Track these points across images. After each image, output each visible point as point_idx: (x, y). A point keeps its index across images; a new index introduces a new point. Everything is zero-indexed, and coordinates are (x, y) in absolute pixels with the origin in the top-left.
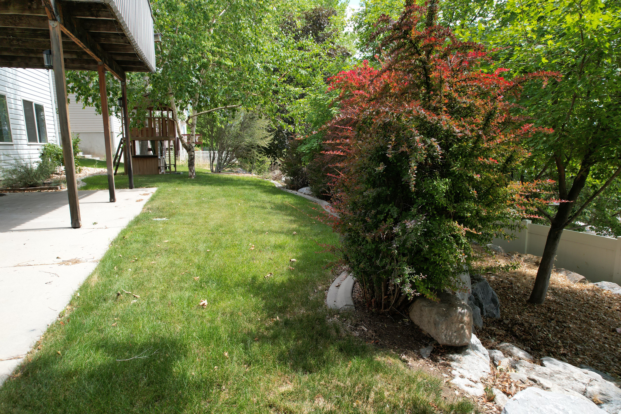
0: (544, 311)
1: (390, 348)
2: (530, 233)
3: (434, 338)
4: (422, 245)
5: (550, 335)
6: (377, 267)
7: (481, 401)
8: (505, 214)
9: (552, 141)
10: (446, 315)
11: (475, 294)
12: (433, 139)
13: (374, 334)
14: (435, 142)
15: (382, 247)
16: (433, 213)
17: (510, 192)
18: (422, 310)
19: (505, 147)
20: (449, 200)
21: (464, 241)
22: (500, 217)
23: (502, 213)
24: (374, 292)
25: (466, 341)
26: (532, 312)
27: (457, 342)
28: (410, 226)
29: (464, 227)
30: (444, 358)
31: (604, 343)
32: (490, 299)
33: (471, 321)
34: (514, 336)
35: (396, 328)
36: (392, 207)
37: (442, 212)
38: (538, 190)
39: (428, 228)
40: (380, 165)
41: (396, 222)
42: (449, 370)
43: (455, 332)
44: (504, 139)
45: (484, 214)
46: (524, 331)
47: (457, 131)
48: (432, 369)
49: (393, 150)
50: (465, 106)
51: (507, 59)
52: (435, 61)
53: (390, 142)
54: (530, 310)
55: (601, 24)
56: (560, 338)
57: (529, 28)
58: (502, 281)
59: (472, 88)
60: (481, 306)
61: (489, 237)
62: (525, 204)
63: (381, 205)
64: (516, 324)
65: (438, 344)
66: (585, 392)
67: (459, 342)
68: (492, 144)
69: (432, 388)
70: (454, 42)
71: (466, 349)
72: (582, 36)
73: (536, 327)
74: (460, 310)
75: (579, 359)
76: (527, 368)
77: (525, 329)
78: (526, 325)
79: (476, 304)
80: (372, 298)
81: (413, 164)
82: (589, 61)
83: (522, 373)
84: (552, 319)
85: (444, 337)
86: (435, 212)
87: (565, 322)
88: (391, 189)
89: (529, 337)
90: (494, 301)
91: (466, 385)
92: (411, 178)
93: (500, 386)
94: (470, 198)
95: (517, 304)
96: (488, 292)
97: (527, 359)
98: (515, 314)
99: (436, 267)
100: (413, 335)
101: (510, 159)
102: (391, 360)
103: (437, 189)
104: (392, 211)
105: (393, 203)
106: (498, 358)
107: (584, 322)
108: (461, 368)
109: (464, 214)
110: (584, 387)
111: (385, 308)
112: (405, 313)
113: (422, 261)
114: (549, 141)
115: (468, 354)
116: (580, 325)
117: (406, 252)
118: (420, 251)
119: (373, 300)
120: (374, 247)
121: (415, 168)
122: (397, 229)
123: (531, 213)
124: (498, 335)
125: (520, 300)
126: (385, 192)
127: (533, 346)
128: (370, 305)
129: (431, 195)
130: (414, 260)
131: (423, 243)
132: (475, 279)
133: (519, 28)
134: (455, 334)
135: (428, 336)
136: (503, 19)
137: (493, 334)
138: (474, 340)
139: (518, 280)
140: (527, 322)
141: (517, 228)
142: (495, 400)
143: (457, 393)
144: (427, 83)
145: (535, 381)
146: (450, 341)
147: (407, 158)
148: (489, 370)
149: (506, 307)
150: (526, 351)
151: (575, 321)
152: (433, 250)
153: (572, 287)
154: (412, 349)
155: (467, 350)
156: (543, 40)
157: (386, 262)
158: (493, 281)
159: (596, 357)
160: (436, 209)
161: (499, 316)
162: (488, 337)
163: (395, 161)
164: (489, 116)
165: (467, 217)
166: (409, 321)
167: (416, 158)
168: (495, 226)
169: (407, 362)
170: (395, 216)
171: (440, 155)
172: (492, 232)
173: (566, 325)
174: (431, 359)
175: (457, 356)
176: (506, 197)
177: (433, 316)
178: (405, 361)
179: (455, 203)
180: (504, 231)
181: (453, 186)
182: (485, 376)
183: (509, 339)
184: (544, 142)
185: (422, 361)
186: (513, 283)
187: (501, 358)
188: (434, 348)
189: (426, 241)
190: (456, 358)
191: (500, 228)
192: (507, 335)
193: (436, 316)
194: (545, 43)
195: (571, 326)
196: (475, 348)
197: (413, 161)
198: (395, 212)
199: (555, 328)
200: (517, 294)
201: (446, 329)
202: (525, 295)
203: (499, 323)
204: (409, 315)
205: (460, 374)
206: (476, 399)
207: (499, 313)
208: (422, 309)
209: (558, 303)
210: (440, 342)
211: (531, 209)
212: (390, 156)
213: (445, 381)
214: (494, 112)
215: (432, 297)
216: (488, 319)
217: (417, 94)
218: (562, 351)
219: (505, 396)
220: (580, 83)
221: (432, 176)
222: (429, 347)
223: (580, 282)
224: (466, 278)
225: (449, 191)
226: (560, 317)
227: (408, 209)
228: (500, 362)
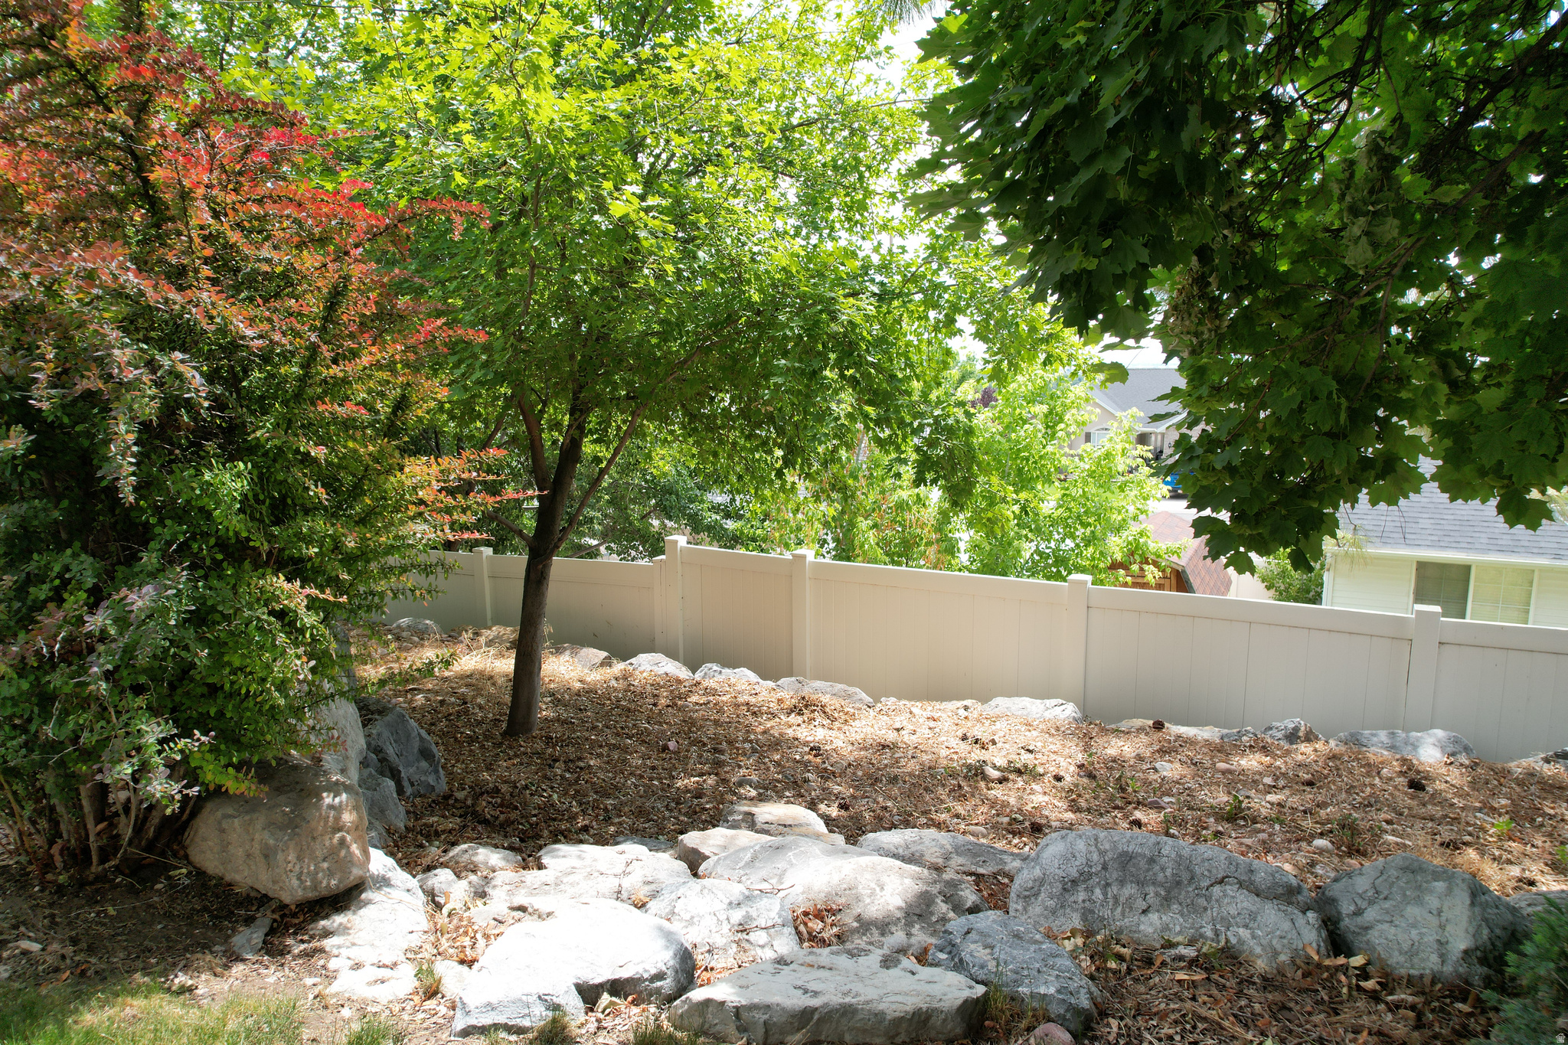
0: (539, 746)
1: (131, 971)
2: (492, 577)
3: (271, 894)
4: (188, 650)
5: (555, 796)
6: (54, 746)
7: (409, 1006)
8: (403, 538)
9: (500, 362)
10: (294, 825)
11: (378, 750)
12: (178, 355)
13: (69, 950)
14: (182, 361)
15: (56, 680)
16: (213, 559)
17: (408, 483)
18: (223, 831)
19: (385, 375)
20: (252, 518)
21: (309, 619)
22: (392, 546)
23: (397, 537)
24: (57, 823)
25: (356, 872)
26: (516, 756)
27: (333, 882)
28: (140, 603)
29: (302, 587)
30: (306, 937)
31: (651, 779)
32: (416, 751)
33: (361, 818)
34: (479, 822)
35: (150, 906)
36: (75, 555)
37: (237, 552)
38: (475, 474)
39: (201, 601)
40: (12, 433)
41: (96, 598)
42: (321, 962)
43: (324, 860)
44: (379, 356)
45: (351, 543)
46: (502, 805)
47: (249, 333)
48: (271, 980)
49: (55, 387)
50: (266, 268)
51: (380, 164)
52: (163, 136)
53: (37, 364)
54: (511, 753)
55: (556, 117)
56: (574, 797)
57: (419, 98)
58: (442, 702)
59: (281, 222)
60: (395, 775)
61: (377, 600)
62: (448, 511)
63: (35, 556)
64: (482, 794)
65: (283, 907)
66: (619, 892)
67: (340, 881)
68: (350, 368)
69: (273, 1032)
70: (218, 94)
71: (361, 892)
72: (527, 136)
73: (526, 787)
74: (328, 799)
75: (612, 829)
76: (508, 887)
77: (503, 799)
78: (504, 788)
79: (382, 774)
80: (51, 843)
81: (123, 428)
82: (549, 191)
83: (499, 902)
84: (556, 760)
85: (295, 882)
86: (220, 557)
87: (580, 759)
88: (65, 503)
89: (513, 815)
90: (426, 754)
91: (369, 984)
92: (121, 466)
93: (451, 951)
94: (310, 510)
95: (482, 747)
96: (408, 737)
97: (508, 866)
98: (479, 770)
99: (245, 704)
100: (205, 909)
101: (401, 405)
102: (136, 1005)
103: (215, 493)
104: (75, 568)
105: (77, 545)
106: (443, 886)
107: (615, 747)
108: (354, 944)
109: (300, 550)
110: (616, 882)
111: (103, 860)
112: (175, 855)
113: (203, 695)
114: (493, 362)
115: (368, 902)
116: (608, 756)
117: (143, 679)
118: (186, 669)
119: (55, 850)
120: (25, 685)
121: (131, 438)
122: (97, 621)
123: (464, 527)
124: (444, 832)
125: (487, 737)
126: (42, 515)
127: (524, 832)
128: (48, 865)
129: (201, 509)
130: (177, 699)
131: (192, 646)
132: (369, 711)
133: (396, 92)
134: (325, 865)
135: (253, 894)
136: (366, 63)
137: (432, 834)
138: (380, 862)
139: (479, 690)
140: (506, 782)
141: (439, 568)
142: (442, 988)
143: (346, 1012)
144: (147, 195)
145: (522, 909)
146: (315, 886)
147: (106, 409)
148: (425, 925)
149: (458, 761)
150: (511, 848)
151: (599, 751)
152: (226, 659)
153: (588, 679)
154: (206, 947)
155: (363, 896)
156: (453, 130)
157: (77, 723)
158: (423, 707)
159: (641, 813)
160: (222, 545)
161: (442, 787)
162: (421, 846)
163: (66, 420)
164: (335, 298)
165: (310, 559)
166: (190, 873)
167: (131, 410)
168: (386, 572)
169: (190, 990)
170: (90, 582)
171: (206, 399)
172: (381, 586)
173: (582, 764)
174: (267, 953)
175: (338, 919)
176: (402, 497)
177: (257, 836)
178: (184, 990)
179: (275, 524)
180: (410, 580)
181: (261, 479)
182: (415, 941)
183: (470, 834)
184: (485, 365)
185: (238, 969)
186: (469, 699)
187: (449, 883)
188: (275, 920)
189: (201, 639)
190: (335, 925)
191: (400, 574)
192: (464, 826)
193: (266, 835)
194: (458, 139)
195: (592, 763)
196: (383, 882)
197: (121, 418)
198: (86, 569)
199: (563, 777)
200: (479, 723)
201: (299, 858)
202: (496, 722)
203: (445, 802)
204: (186, 857)
205: (351, 963)
206: (396, 1009)
207: (444, 780)
208: (225, 825)
209: (565, 722)
210: (287, 898)
211: (463, 519)
212: (45, 406)
213: (311, 997)
214: (345, 286)
215: (243, 787)
216: (418, 800)
217: (118, 225)
218: (581, 822)
219: (465, 968)
220: (537, 236)
221: (197, 457)
222: (258, 922)
223: (602, 664)
224: (344, 713)
225: (250, 496)
226: (571, 749)
227: (133, 558)
228: (447, 895)
